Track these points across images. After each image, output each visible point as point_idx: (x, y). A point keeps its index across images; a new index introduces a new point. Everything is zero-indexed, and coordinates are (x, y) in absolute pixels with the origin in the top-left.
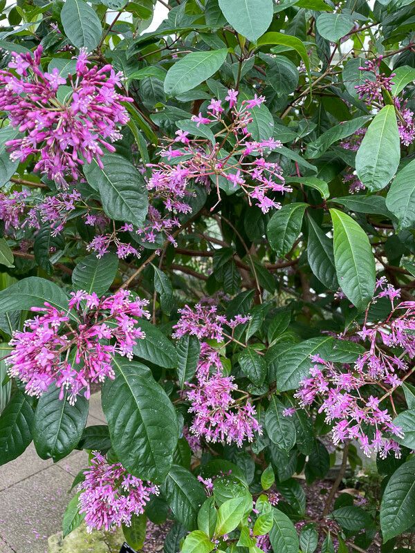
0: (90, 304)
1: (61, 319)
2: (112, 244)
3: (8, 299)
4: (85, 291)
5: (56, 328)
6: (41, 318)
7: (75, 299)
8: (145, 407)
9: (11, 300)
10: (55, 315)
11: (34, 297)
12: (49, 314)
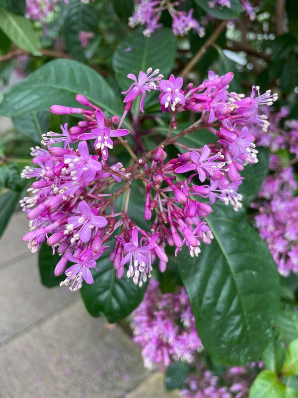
0: (169, 99)
1: (113, 133)
2: (166, 13)
3: (26, 92)
4: (157, 71)
5: (104, 153)
6: (74, 130)
7: (136, 89)
8: (241, 269)
9: (31, 94)
10: (101, 125)
11: (62, 91)
12: (88, 121)
